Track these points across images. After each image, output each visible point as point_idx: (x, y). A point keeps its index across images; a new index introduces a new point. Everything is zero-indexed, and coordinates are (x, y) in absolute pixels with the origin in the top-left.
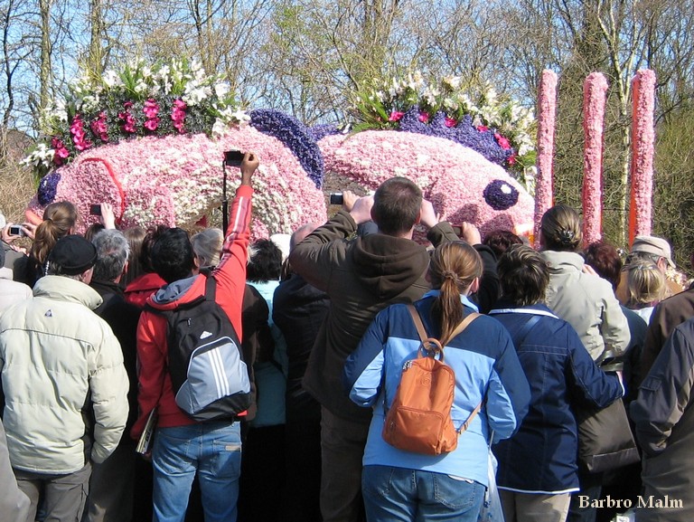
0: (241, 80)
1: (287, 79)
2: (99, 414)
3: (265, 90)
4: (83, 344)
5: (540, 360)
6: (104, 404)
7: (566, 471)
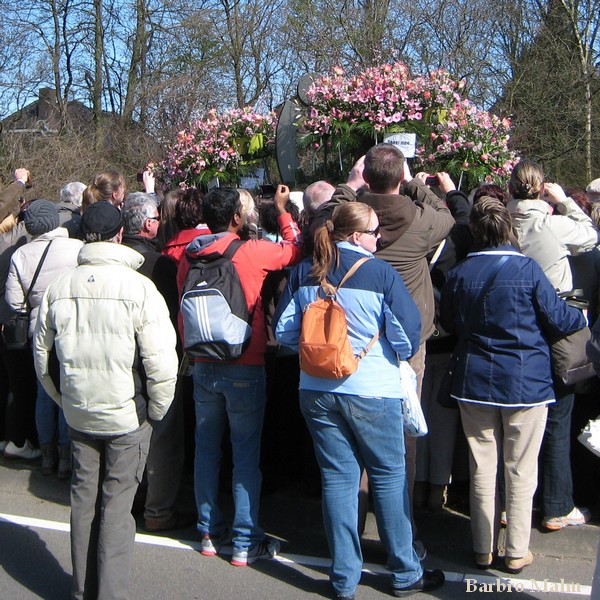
0: (264, 56)
1: (303, 53)
2: (149, 369)
3: (285, 64)
4: (127, 302)
5: (511, 293)
6: (152, 358)
7: (541, 385)
